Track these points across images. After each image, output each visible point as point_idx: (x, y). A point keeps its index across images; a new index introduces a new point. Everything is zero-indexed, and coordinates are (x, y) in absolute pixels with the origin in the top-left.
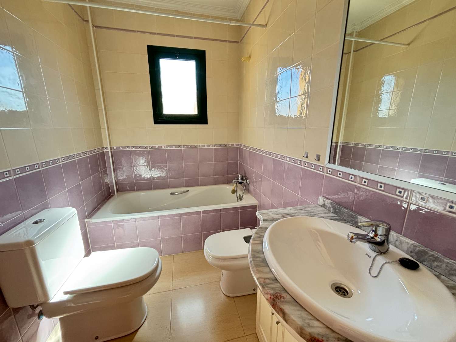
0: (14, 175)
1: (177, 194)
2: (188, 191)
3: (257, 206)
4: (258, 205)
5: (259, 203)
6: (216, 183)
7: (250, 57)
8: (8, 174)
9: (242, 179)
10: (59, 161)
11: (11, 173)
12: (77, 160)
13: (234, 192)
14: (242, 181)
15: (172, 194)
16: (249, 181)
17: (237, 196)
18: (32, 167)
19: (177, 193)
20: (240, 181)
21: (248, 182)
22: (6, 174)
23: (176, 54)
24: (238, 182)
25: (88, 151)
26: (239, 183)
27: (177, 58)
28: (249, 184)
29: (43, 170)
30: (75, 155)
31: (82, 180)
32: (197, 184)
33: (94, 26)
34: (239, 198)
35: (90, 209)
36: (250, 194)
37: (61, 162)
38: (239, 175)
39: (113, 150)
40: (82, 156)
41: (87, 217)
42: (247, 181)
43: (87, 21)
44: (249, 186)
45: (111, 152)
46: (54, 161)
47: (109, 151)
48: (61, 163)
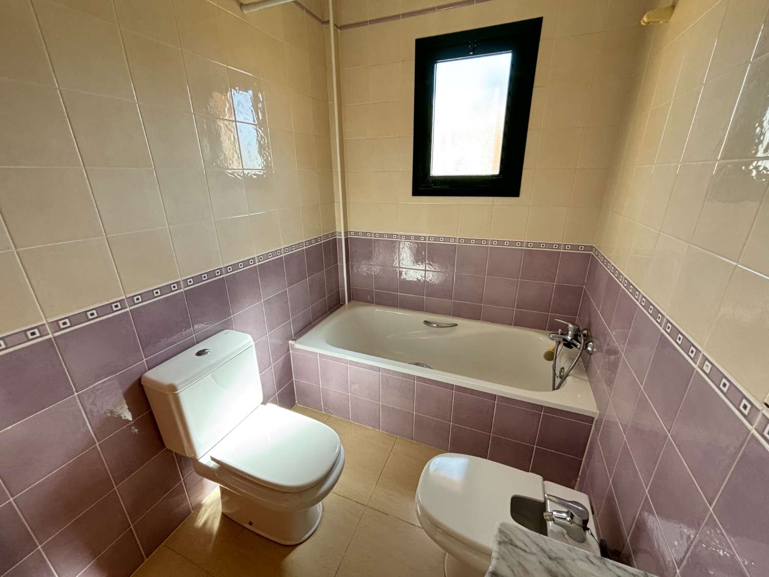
0: (185, 287)
1: (436, 327)
2: (456, 325)
3: (593, 418)
4: (596, 418)
5: (600, 414)
6: (519, 322)
7: (673, 7)
8: (176, 286)
9: (576, 337)
10: (254, 261)
11: (180, 285)
12: (284, 256)
13: (550, 356)
14: (575, 342)
15: (426, 322)
16: (593, 348)
17: (554, 370)
18: (211, 274)
19: (435, 325)
20: (569, 338)
21: (589, 349)
22: (174, 287)
23: (470, 44)
24: (565, 340)
25: (305, 242)
26: (565, 345)
27: (471, 53)
28: (591, 354)
29: (228, 276)
30: (283, 250)
31: (290, 284)
32: (475, 315)
33: (338, 27)
34: (558, 374)
35: (300, 325)
36: (586, 378)
37: (257, 262)
38: (570, 326)
39: (349, 236)
40: (293, 250)
41: (293, 338)
42: (586, 346)
43: (328, 22)
44: (590, 357)
45: (346, 240)
46: (246, 263)
47: (343, 237)
48: (257, 264)
